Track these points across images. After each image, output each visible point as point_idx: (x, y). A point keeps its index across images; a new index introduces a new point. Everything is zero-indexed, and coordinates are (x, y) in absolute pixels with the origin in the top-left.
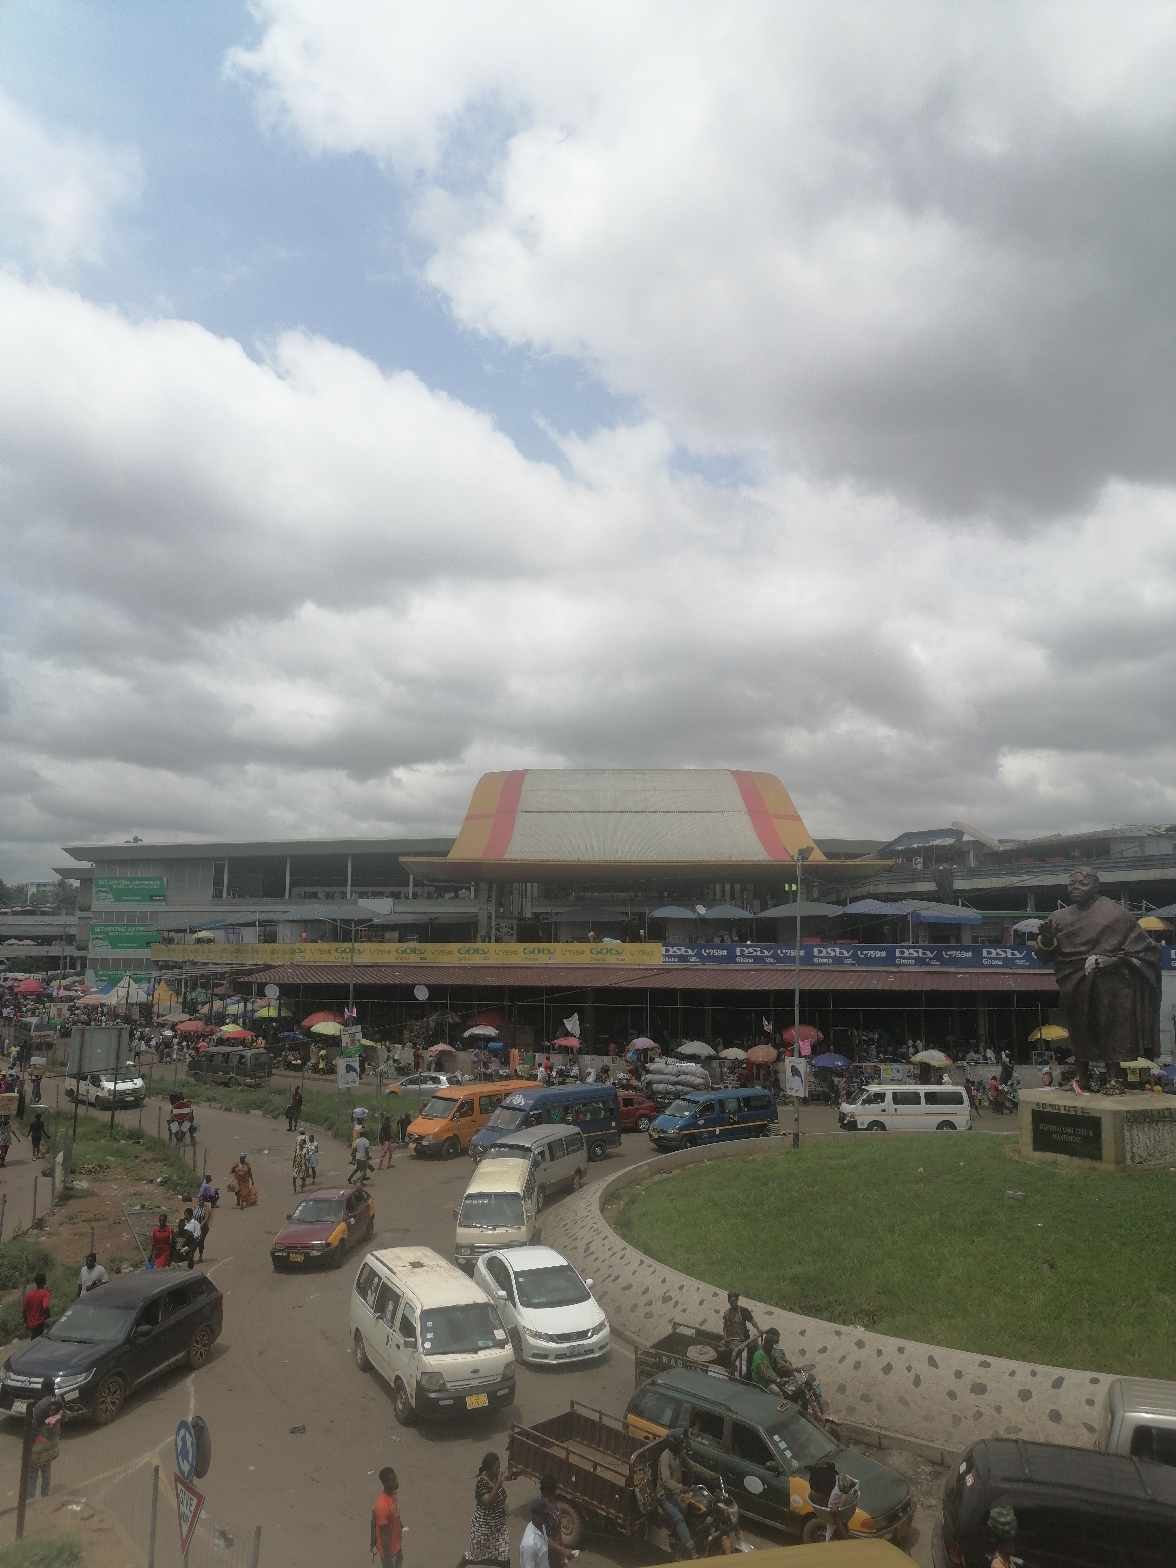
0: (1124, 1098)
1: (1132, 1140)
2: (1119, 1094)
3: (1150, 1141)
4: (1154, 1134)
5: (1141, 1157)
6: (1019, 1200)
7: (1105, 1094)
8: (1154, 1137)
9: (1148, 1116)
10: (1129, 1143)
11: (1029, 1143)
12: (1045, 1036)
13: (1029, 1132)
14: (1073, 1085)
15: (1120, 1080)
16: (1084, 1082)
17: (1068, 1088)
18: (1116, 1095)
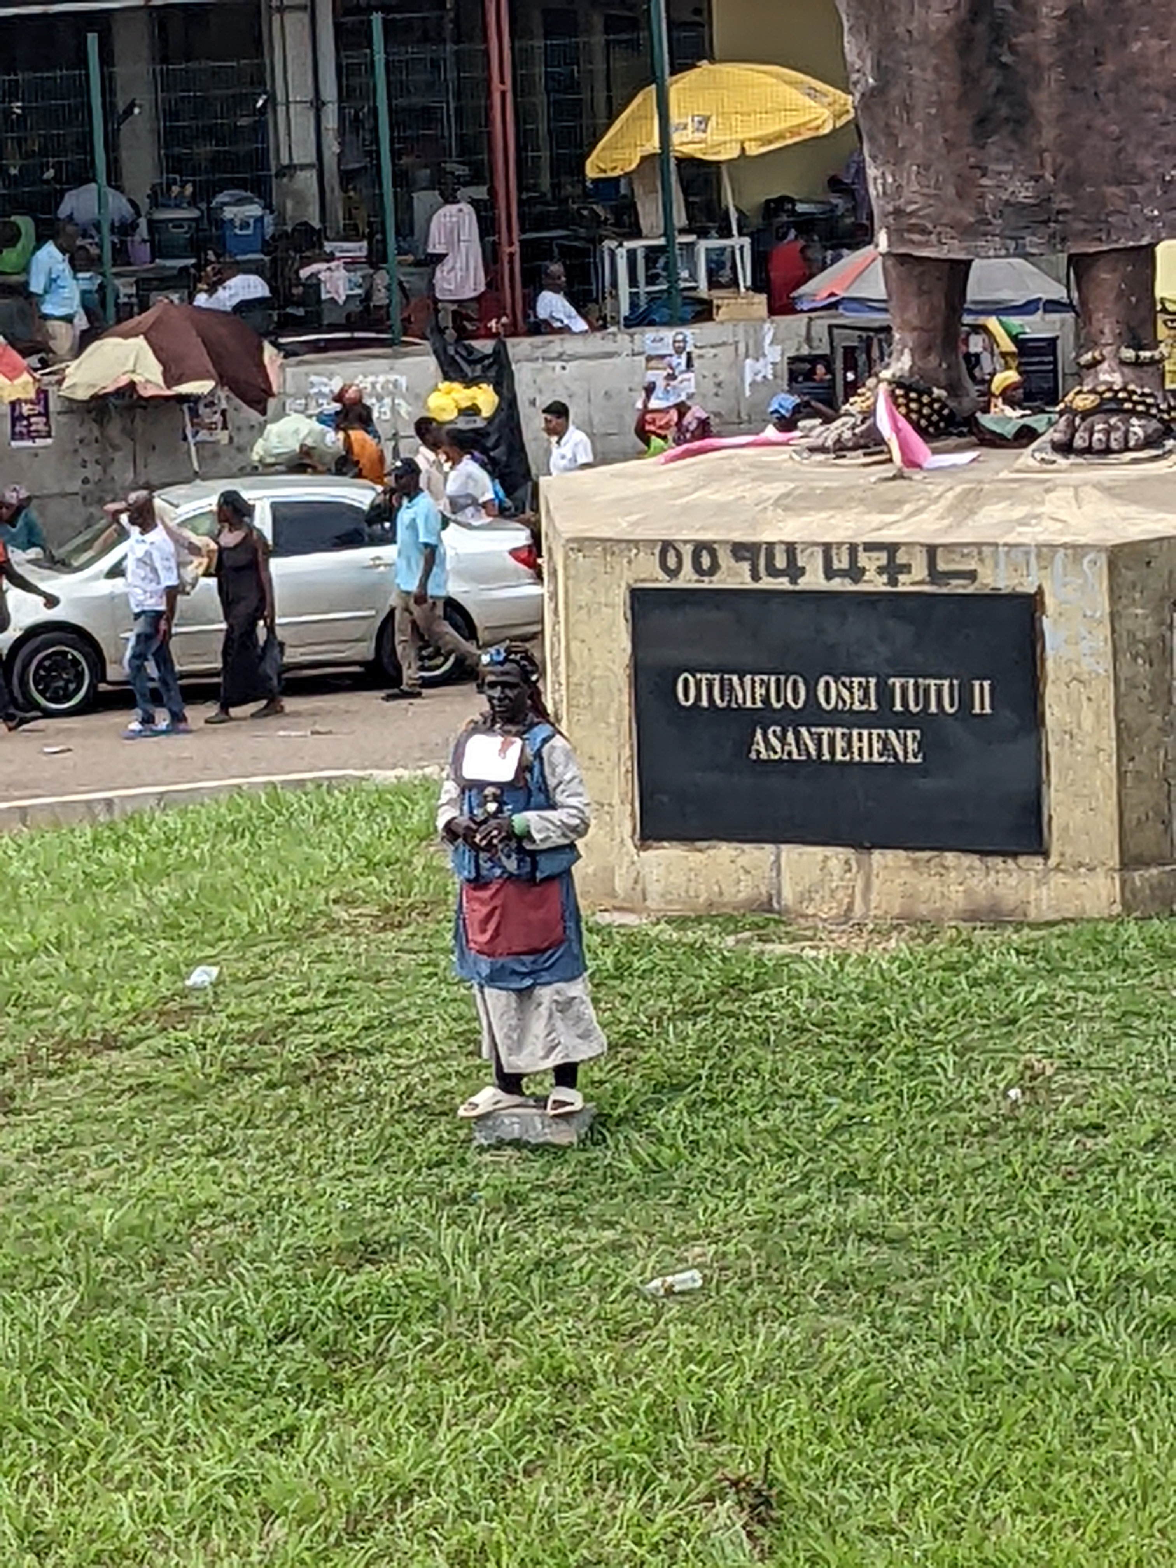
2: (1148, 443)
7: (1065, 448)
11: (616, 801)
12: (699, 136)
13: (613, 731)
14: (869, 414)
15: (1153, 362)
16: (936, 392)
17: (838, 441)
18: (1127, 449)
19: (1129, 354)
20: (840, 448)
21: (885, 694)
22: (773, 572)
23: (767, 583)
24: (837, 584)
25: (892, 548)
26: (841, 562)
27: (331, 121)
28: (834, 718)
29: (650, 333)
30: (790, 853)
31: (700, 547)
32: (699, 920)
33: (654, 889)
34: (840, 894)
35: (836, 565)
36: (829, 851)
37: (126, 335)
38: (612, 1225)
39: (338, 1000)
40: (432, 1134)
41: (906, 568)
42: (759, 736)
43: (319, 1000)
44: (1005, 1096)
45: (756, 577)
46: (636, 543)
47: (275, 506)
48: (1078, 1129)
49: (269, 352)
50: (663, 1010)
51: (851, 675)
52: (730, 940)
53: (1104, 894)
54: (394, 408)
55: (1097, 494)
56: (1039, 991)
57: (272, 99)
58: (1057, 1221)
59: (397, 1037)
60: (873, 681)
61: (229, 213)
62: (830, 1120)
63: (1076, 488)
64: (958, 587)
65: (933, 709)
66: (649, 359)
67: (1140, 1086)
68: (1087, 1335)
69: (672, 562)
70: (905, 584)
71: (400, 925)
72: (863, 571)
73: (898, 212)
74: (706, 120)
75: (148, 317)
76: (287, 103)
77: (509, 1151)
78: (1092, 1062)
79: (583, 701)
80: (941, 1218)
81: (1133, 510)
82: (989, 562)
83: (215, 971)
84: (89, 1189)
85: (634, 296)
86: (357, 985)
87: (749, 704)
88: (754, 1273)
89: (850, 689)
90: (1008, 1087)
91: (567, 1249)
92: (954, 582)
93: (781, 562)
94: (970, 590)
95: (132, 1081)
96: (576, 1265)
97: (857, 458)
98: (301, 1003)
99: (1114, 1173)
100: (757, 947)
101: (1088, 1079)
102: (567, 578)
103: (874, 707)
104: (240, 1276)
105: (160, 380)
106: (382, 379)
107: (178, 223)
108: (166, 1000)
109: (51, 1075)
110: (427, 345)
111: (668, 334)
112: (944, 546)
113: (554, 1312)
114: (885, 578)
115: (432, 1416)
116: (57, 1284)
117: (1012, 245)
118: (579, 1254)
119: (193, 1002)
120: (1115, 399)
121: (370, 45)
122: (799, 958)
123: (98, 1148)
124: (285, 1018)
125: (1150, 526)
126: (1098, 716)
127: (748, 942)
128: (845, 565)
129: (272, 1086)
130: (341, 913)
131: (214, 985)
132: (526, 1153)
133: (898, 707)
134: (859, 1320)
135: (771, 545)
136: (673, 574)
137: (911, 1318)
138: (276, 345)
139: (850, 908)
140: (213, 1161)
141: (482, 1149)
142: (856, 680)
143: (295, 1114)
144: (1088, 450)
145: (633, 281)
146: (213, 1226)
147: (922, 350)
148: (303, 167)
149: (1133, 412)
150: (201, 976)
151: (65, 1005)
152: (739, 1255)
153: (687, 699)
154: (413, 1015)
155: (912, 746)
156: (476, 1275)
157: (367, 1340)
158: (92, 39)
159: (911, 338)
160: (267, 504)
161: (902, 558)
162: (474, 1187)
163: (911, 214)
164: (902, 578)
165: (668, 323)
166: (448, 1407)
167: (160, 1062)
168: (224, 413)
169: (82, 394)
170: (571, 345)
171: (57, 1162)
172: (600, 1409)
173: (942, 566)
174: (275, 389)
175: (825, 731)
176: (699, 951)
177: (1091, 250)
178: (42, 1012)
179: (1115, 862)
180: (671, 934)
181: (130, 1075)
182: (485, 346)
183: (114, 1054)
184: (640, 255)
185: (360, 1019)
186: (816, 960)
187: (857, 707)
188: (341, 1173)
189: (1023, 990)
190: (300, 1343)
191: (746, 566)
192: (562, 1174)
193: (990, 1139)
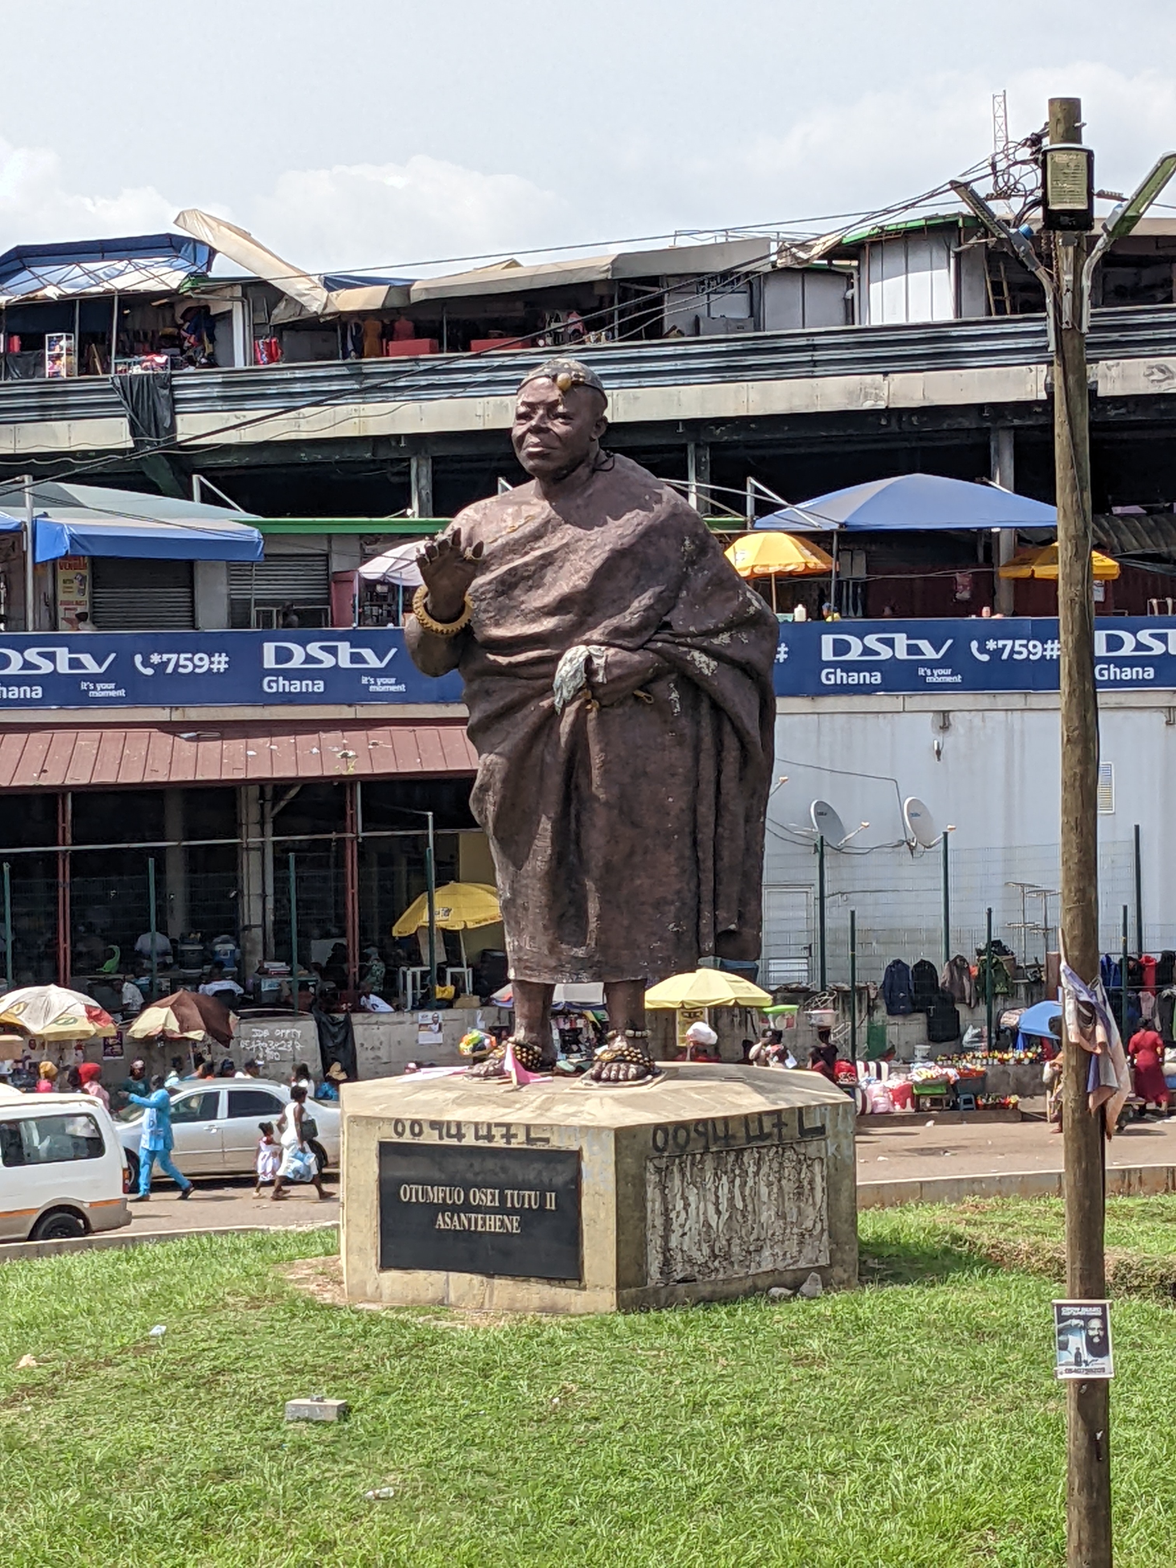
0: (653, 1088)
1: (666, 1212)
2: (637, 1077)
3: (718, 1212)
4: (731, 1191)
5: (690, 1261)
6: (325, 1424)
7: (597, 1078)
8: (731, 1199)
9: (716, 1139)
10: (659, 1222)
11: (369, 1247)
12: (445, 918)
13: (368, 1213)
14: (502, 1059)
15: (642, 1037)
16: (536, 1048)
17: (487, 1071)
18: (626, 1080)
19: (630, 1032)
20: (487, 1075)
21: (503, 1198)
22: (449, 1136)
23: (447, 1141)
24: (482, 1143)
25: (508, 1126)
26: (483, 1132)
27: (270, 905)
28: (478, 1209)
29: (421, 1014)
30: (453, 1276)
31: (414, 1122)
32: (407, 1309)
33: (386, 1292)
34: (478, 1297)
35: (480, 1133)
36: (473, 1276)
37: (161, 1006)
38: (351, 1463)
39: (224, 1343)
40: (265, 1414)
41: (515, 1136)
42: (440, 1217)
43: (214, 1344)
44: (551, 1401)
45: (441, 1138)
46: (382, 1119)
47: (231, 1094)
48: (586, 1420)
49: (233, 1017)
50: (385, 1354)
51: (486, 1188)
52: (421, 1319)
53: (608, 1300)
54: (293, 1046)
55: (611, 1101)
56: (573, 1349)
57: (240, 894)
58: (573, 1466)
59: (251, 1365)
60: (497, 1191)
61: (218, 948)
62: (463, 1412)
63: (601, 1099)
64: (540, 1146)
65: (526, 1206)
66: (421, 1025)
67: (618, 1399)
68: (584, 1525)
69: (400, 1129)
70: (514, 1144)
71: (259, 1307)
72: (494, 1136)
73: (519, 960)
74: (449, 910)
75: (175, 996)
76: (249, 896)
77: (304, 1424)
78: (595, 1385)
79: (354, 1197)
80: (515, 1463)
81: (628, 1110)
82: (556, 1133)
83: (164, 1328)
84: (90, 1438)
85: (414, 995)
86: (234, 1337)
87: (436, 1201)
88: (420, 1490)
89: (486, 1196)
90: (554, 1397)
91: (327, 1475)
92: (539, 1143)
93: (453, 1131)
94: (546, 1147)
95: (118, 1383)
96: (331, 1483)
97: (495, 1080)
98: (203, 1345)
99: (603, 1443)
100: (435, 1323)
101: (593, 1394)
102: (349, 1135)
103: (497, 1204)
104: (162, 1484)
105: (178, 1030)
106: (288, 1031)
107: (193, 951)
108: (137, 1342)
109: (78, 1378)
110: (311, 1016)
111: (430, 1014)
112: (535, 1125)
113: (318, 1507)
114: (504, 1140)
115: (253, 1559)
116: (69, 1486)
117: (575, 977)
118: (333, 1478)
119: (151, 1343)
120: (622, 1055)
121: (288, 868)
122: (454, 1329)
123: (97, 1417)
124: (196, 1352)
125: (636, 1118)
126: (607, 1214)
127: (430, 1320)
128: (485, 1133)
129: (187, 1387)
130: (230, 1300)
131: (163, 1335)
132: (310, 1425)
133: (509, 1205)
134: (471, 1513)
135: (449, 1123)
136: (400, 1135)
137: (495, 1514)
138: (237, 1014)
139: (483, 1303)
140: (154, 1425)
141: (289, 1422)
142: (489, 1191)
143: (197, 1402)
144: (608, 1079)
145: (414, 987)
146: (151, 1458)
147: (529, 1028)
148: (255, 926)
149: (631, 1062)
150: (158, 1330)
151: (88, 1343)
152: (413, 1480)
153: (405, 1197)
154: (261, 1352)
155: (515, 1224)
156: (281, 1487)
157: (222, 1520)
158: (151, 861)
159: (524, 1022)
160: (226, 1092)
161: (513, 1131)
162: (283, 1441)
163: (527, 960)
164: (513, 1140)
165: (431, 1009)
166: (261, 1554)
167: (132, 1374)
168: (209, 1046)
169: (139, 1036)
170: (383, 1018)
171: (75, 1423)
172: (337, 1557)
173: (533, 1135)
174: (234, 1035)
175: (473, 1216)
176: (405, 1325)
177: (614, 981)
178: (77, 1347)
179: (614, 1285)
180: (393, 1315)
181: (117, 1380)
182: (340, 1017)
183: (110, 1369)
184: (419, 974)
185: (233, 1355)
186: (462, 1330)
187: (489, 1204)
188: (217, 1432)
189: (563, 1349)
190: (190, 1520)
191: (436, 1132)
192: (328, 1436)
193: (543, 1424)
